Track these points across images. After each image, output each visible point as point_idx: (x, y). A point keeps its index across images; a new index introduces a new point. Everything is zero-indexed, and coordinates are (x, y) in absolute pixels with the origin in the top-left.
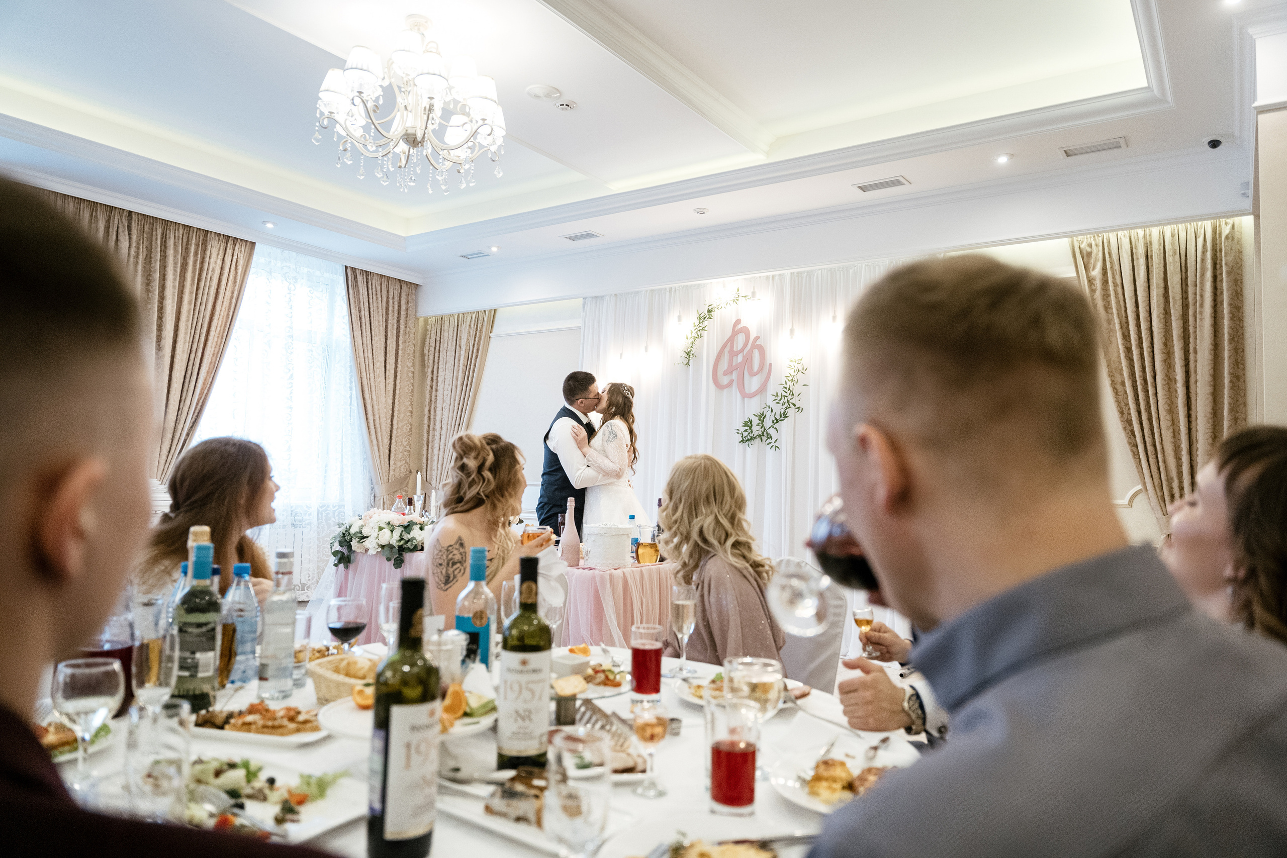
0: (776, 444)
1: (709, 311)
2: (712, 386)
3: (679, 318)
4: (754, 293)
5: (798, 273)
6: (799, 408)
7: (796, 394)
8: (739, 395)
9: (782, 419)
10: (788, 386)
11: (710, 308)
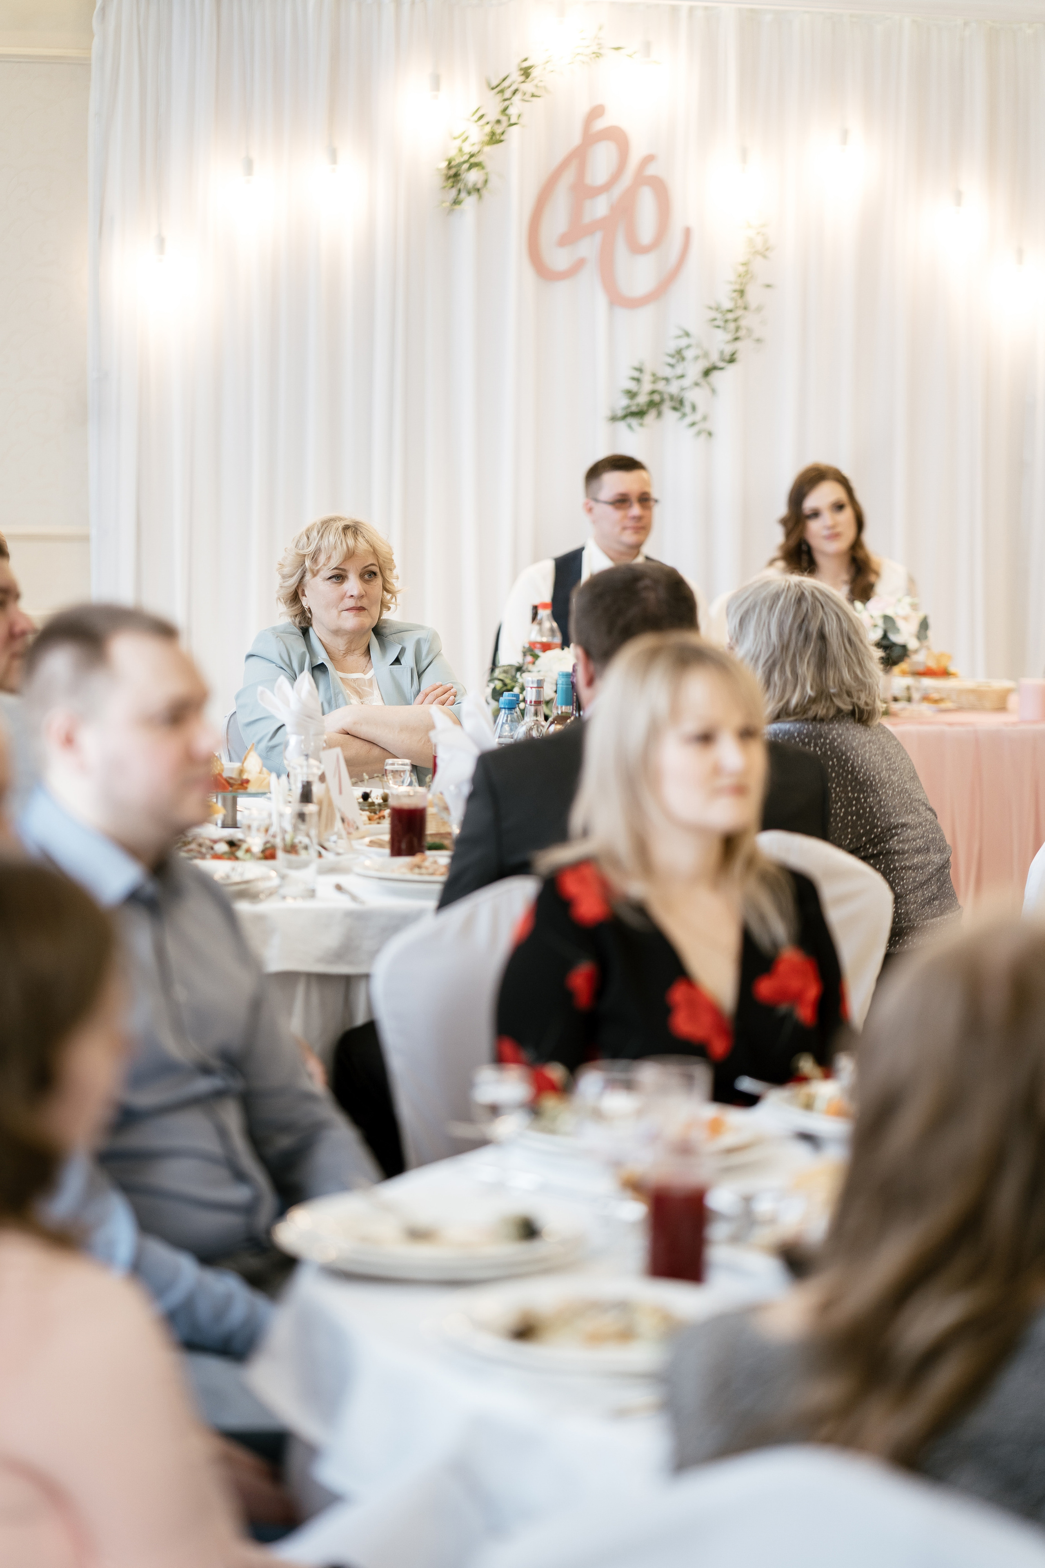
0: (707, 426)
1: (526, 73)
2: (529, 273)
3: (436, 82)
4: (647, 47)
5: (752, 10)
6: (758, 340)
7: (753, 305)
8: (601, 300)
9: (721, 364)
10: (738, 287)
11: (525, 65)
